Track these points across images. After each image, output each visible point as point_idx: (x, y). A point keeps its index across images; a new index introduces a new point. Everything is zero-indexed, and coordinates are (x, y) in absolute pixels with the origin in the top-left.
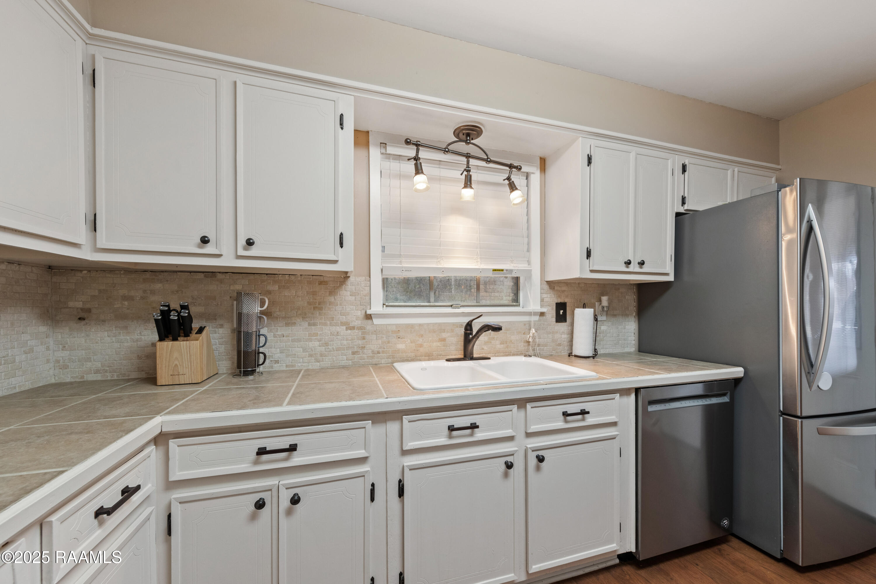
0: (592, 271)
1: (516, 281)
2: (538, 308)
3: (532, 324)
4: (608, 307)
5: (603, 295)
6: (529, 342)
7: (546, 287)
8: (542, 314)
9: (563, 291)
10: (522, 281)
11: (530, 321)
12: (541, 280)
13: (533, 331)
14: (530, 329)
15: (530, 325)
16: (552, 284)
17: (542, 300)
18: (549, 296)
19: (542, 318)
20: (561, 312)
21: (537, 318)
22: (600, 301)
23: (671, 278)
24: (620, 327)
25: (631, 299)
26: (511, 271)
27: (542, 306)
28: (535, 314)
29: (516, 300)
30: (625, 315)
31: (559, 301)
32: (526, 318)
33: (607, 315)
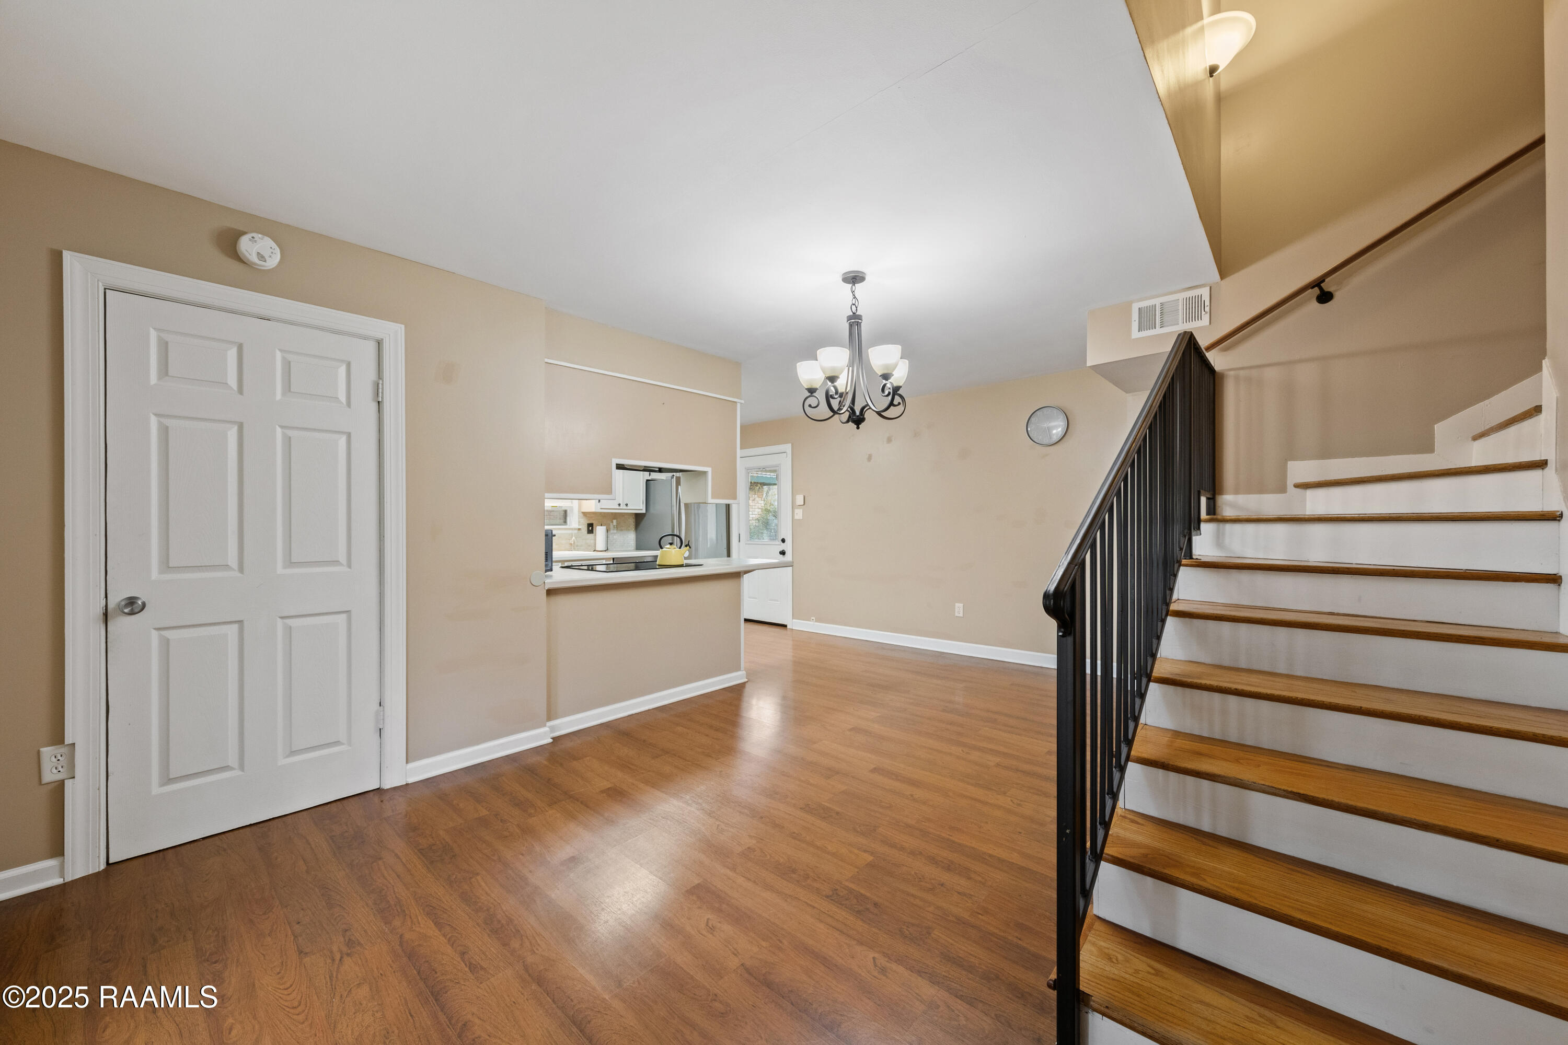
0: (601, 509)
1: (565, 512)
2: (577, 526)
3: (573, 534)
4: (617, 526)
5: (614, 519)
6: (571, 544)
7: (582, 515)
8: (579, 529)
9: (592, 517)
10: (568, 512)
11: (572, 533)
12: (579, 512)
13: (574, 538)
14: (572, 537)
15: (572, 535)
16: (585, 514)
17: (579, 522)
18: (583, 520)
19: (579, 531)
20: (590, 528)
21: (576, 531)
22: (613, 522)
23: (644, 511)
24: (625, 536)
25: (632, 521)
26: (561, 507)
27: (579, 525)
28: (575, 529)
29: (565, 522)
30: (628, 530)
31: (589, 522)
32: (570, 532)
33: (617, 529)
